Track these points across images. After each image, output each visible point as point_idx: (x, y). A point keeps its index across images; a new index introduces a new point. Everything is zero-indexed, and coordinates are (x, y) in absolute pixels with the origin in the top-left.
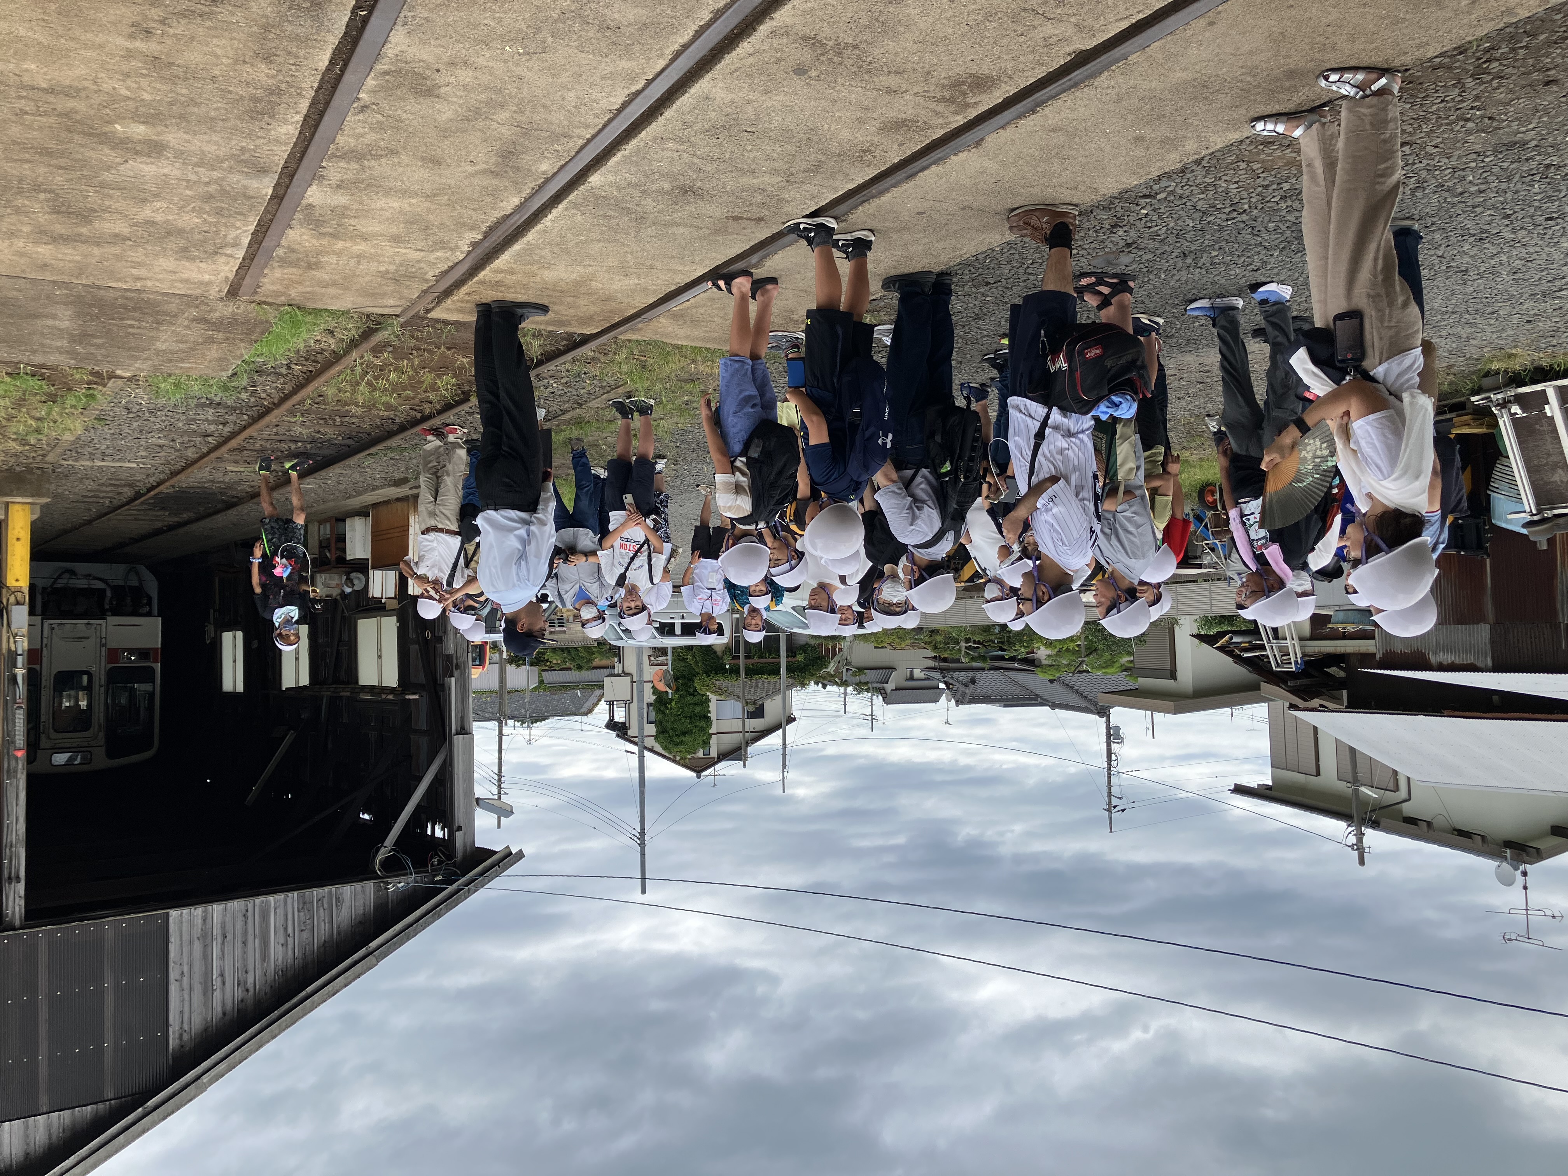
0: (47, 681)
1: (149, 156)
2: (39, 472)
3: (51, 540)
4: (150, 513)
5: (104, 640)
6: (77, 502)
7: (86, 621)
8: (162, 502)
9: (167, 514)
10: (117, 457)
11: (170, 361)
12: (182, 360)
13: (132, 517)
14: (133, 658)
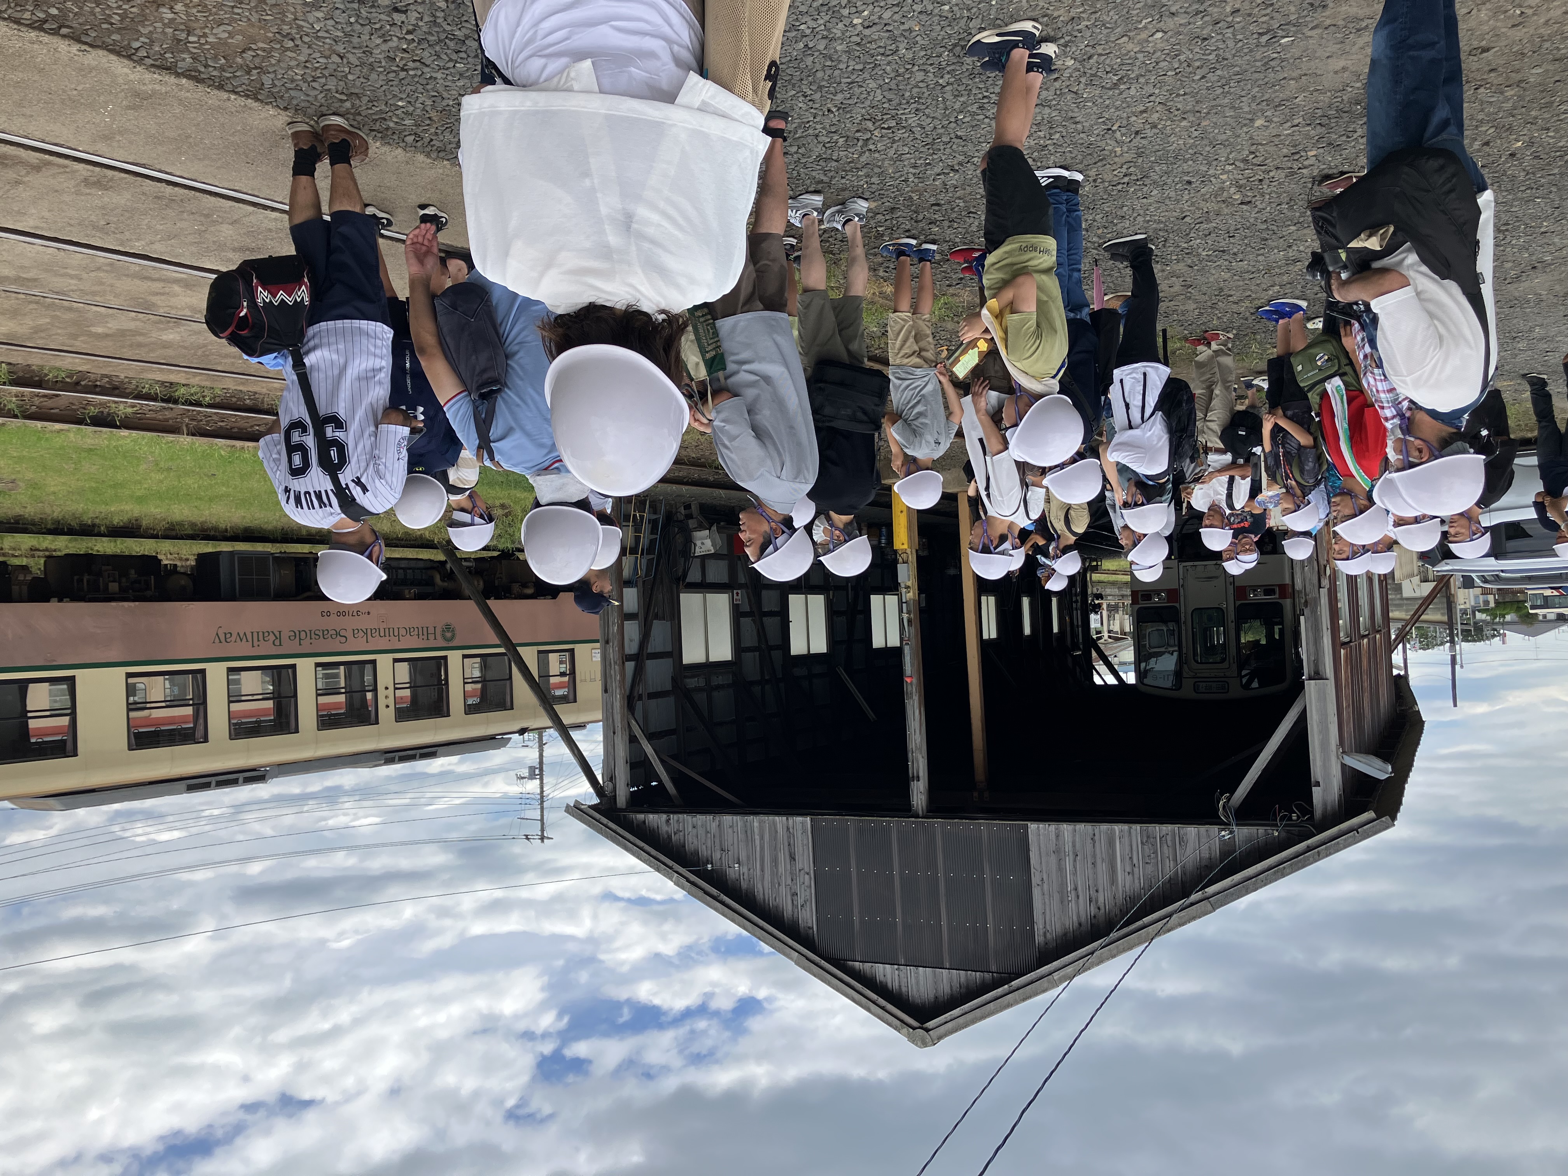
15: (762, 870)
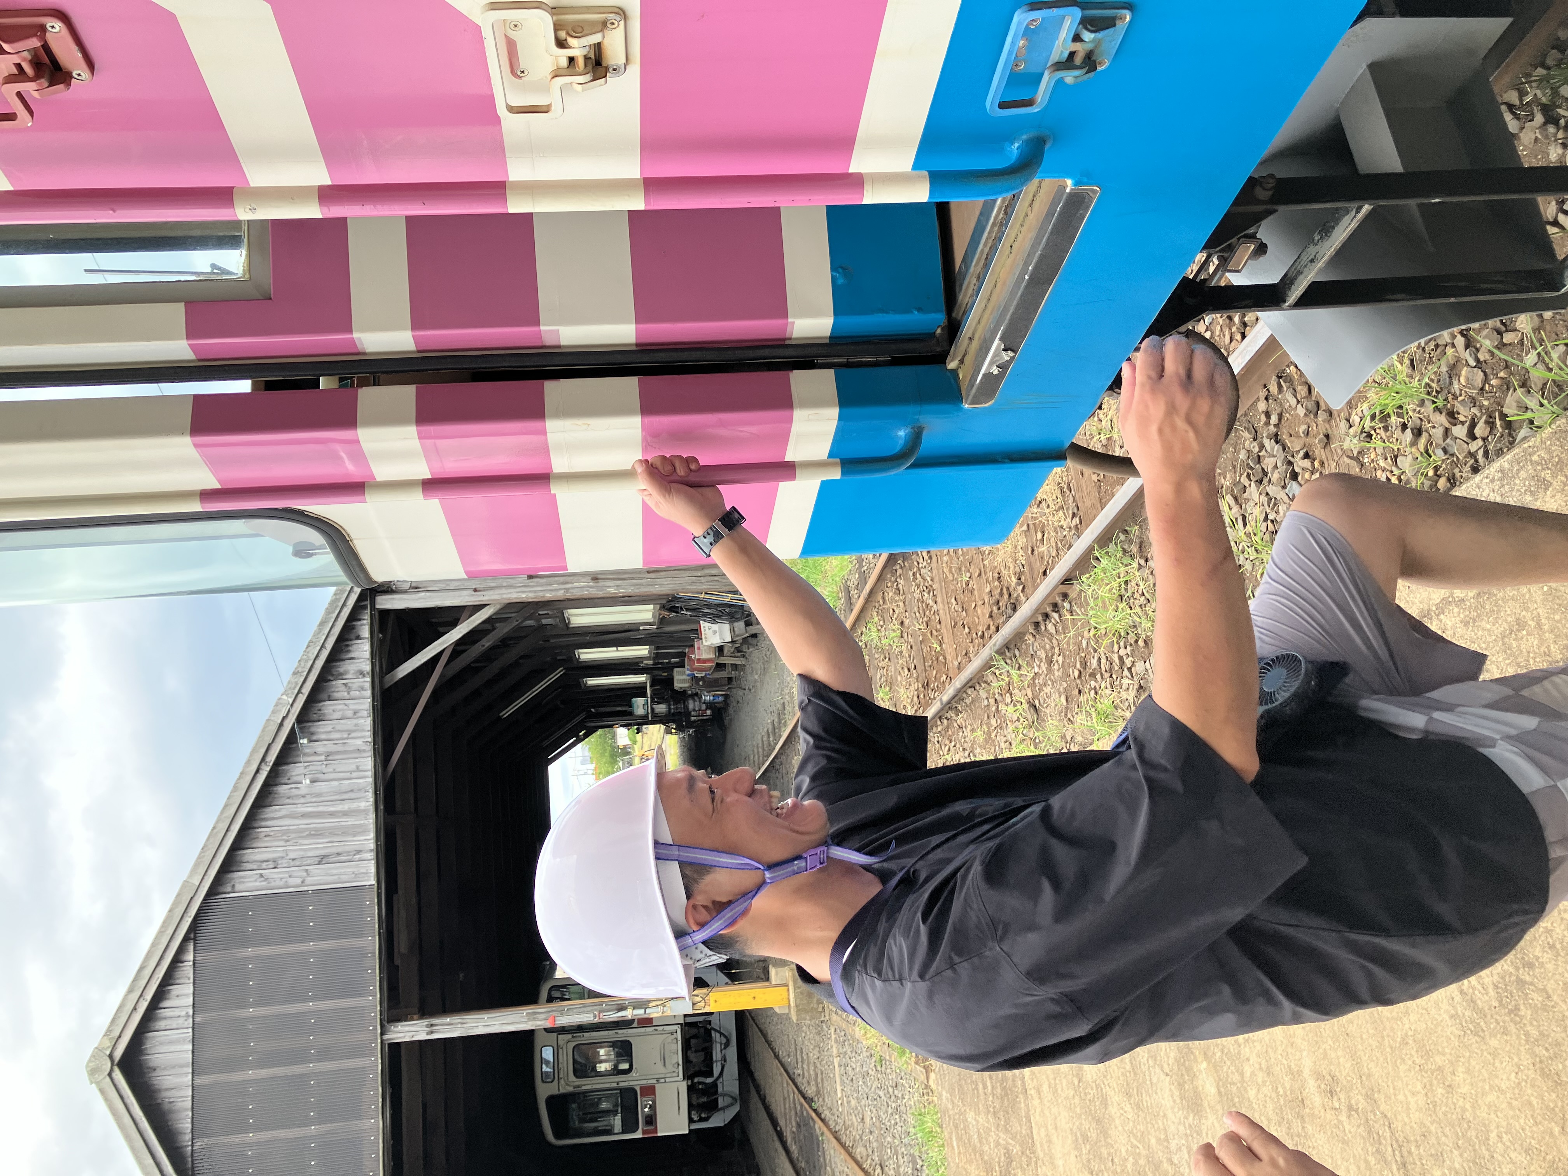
0: (622, 1034)
1: (1182, 1098)
2: (820, 1009)
3: (756, 1024)
4: (793, 1112)
5: (663, 1080)
6: (796, 1045)
7: (681, 1062)
8: (804, 1124)
9: (794, 1129)
10: (844, 1078)
11: (956, 1127)
12: (959, 1139)
13: (786, 1096)
14: (646, 1110)
15: (304, 815)
